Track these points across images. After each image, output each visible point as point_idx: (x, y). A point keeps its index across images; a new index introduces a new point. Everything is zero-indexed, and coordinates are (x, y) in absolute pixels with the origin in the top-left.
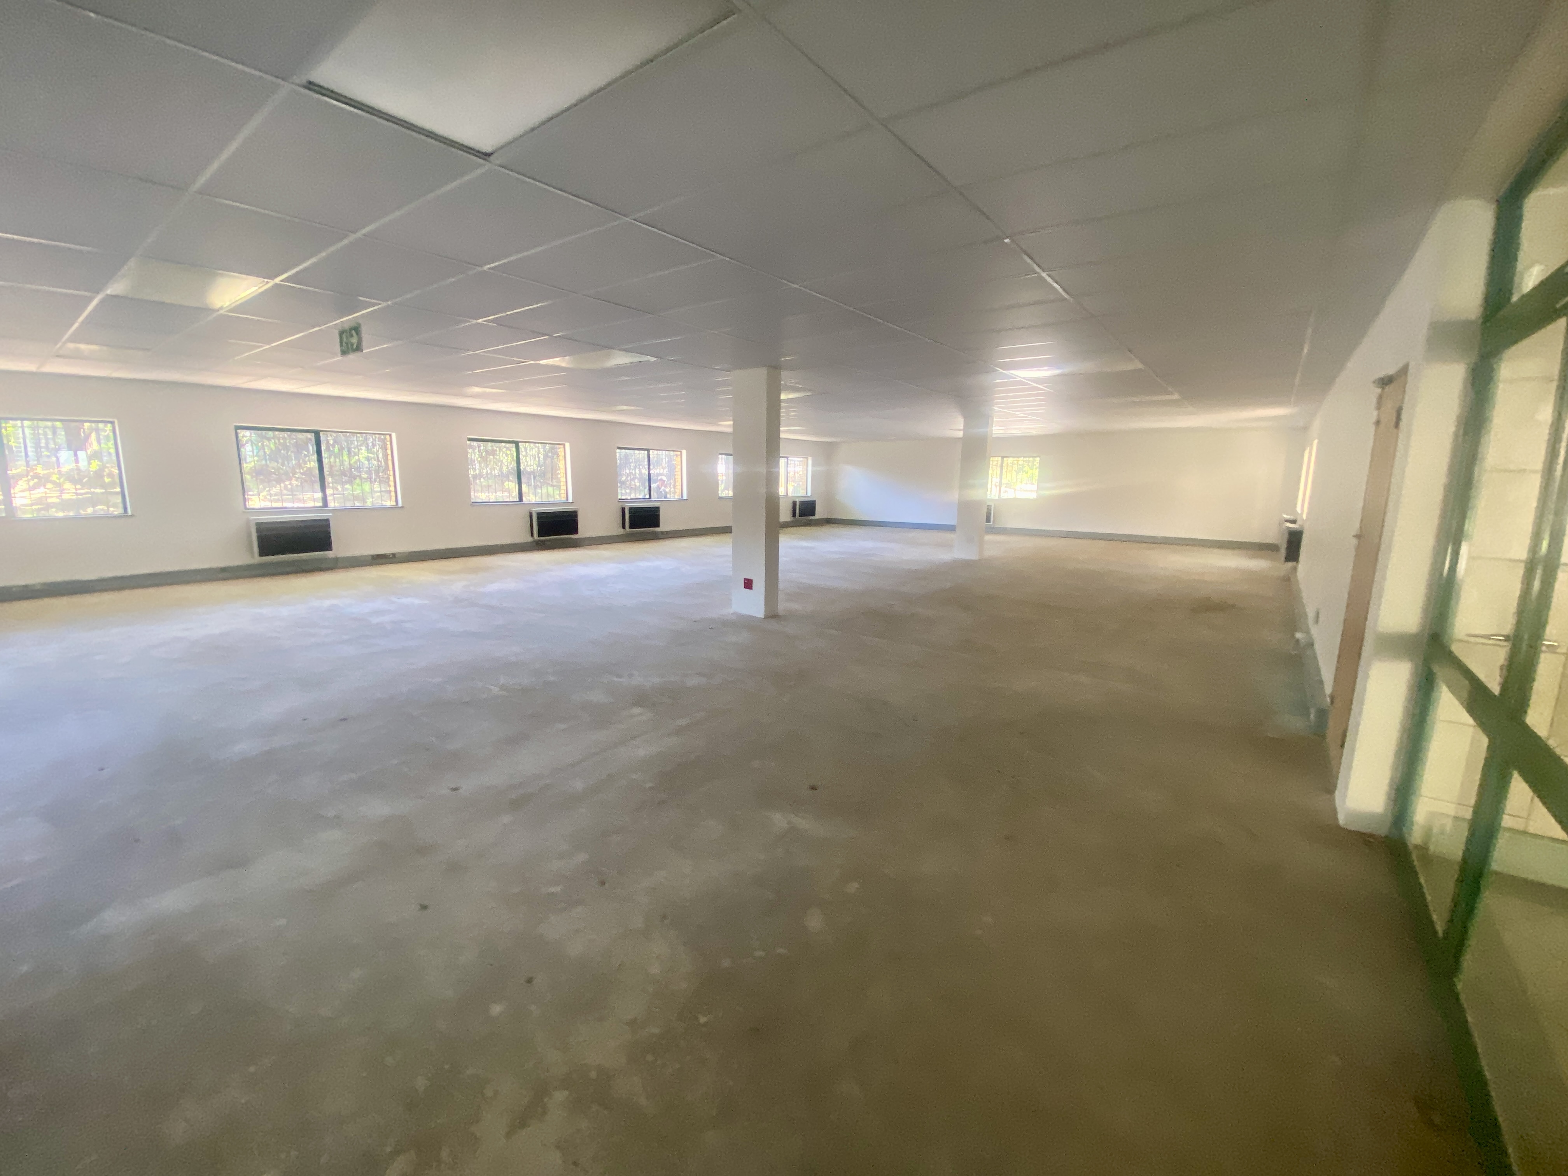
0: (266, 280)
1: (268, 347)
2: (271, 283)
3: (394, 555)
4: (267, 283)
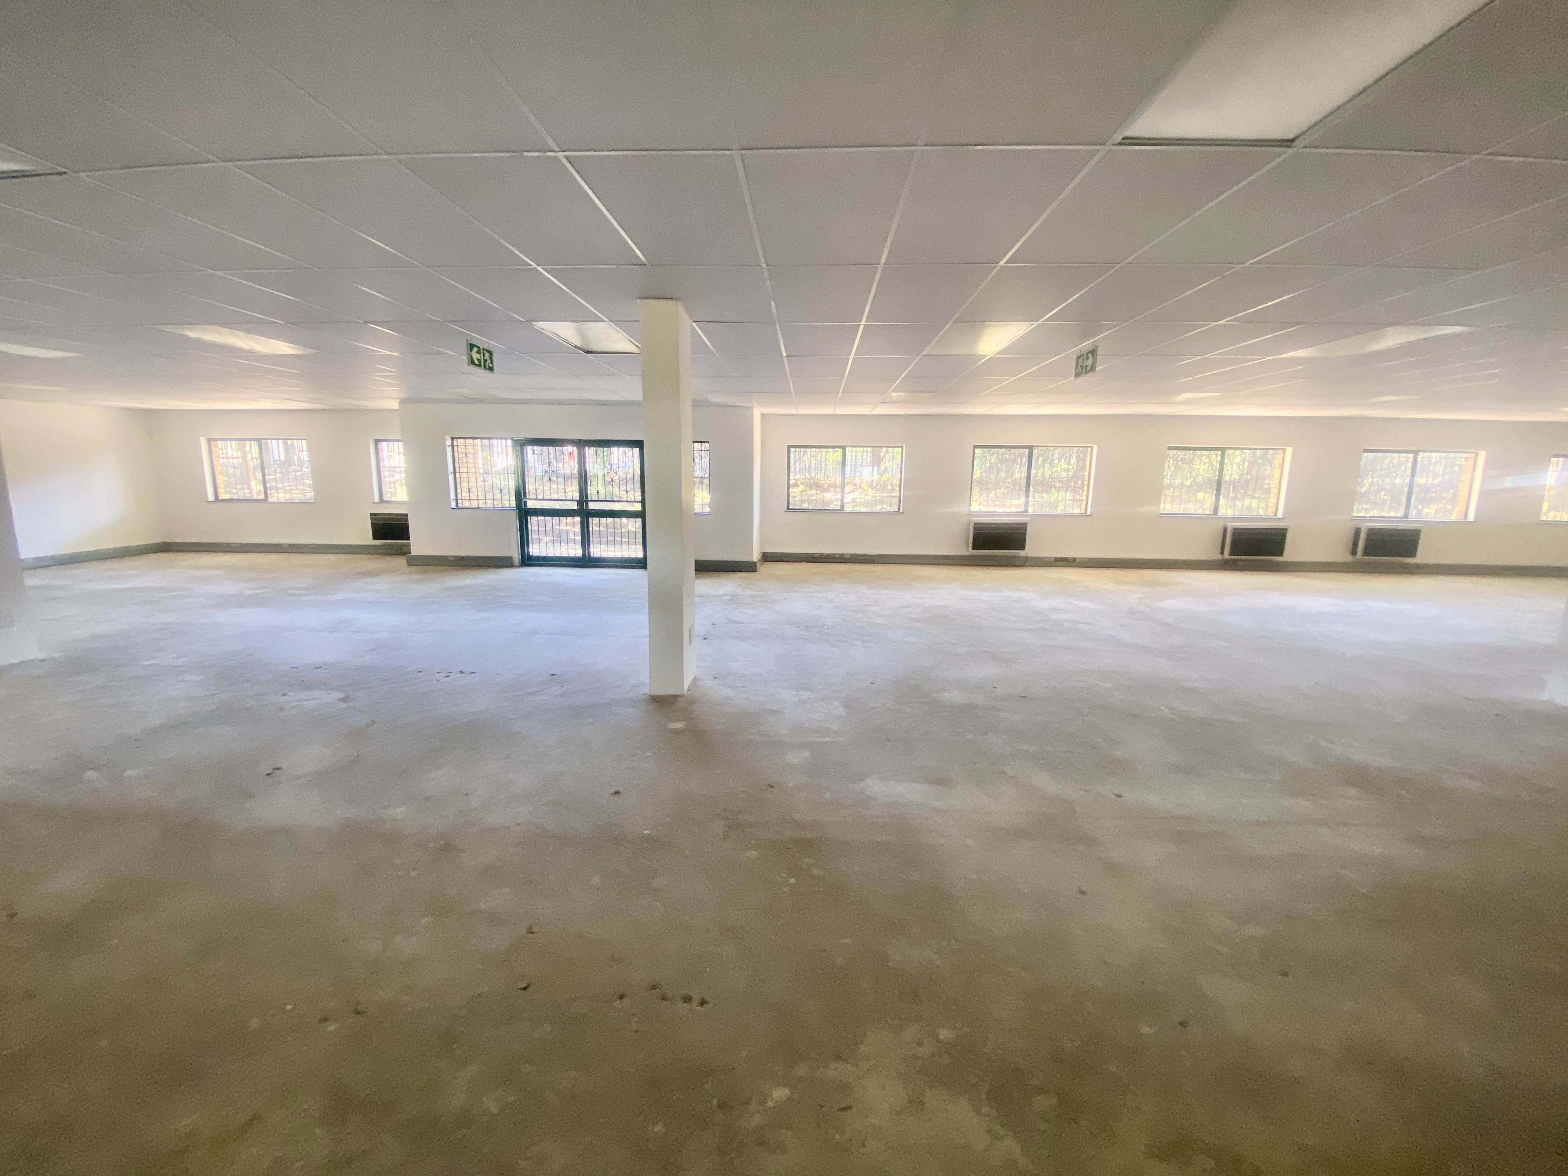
0: (1032, 323)
1: (1015, 378)
2: (1035, 324)
3: (1074, 559)
4: (1033, 324)
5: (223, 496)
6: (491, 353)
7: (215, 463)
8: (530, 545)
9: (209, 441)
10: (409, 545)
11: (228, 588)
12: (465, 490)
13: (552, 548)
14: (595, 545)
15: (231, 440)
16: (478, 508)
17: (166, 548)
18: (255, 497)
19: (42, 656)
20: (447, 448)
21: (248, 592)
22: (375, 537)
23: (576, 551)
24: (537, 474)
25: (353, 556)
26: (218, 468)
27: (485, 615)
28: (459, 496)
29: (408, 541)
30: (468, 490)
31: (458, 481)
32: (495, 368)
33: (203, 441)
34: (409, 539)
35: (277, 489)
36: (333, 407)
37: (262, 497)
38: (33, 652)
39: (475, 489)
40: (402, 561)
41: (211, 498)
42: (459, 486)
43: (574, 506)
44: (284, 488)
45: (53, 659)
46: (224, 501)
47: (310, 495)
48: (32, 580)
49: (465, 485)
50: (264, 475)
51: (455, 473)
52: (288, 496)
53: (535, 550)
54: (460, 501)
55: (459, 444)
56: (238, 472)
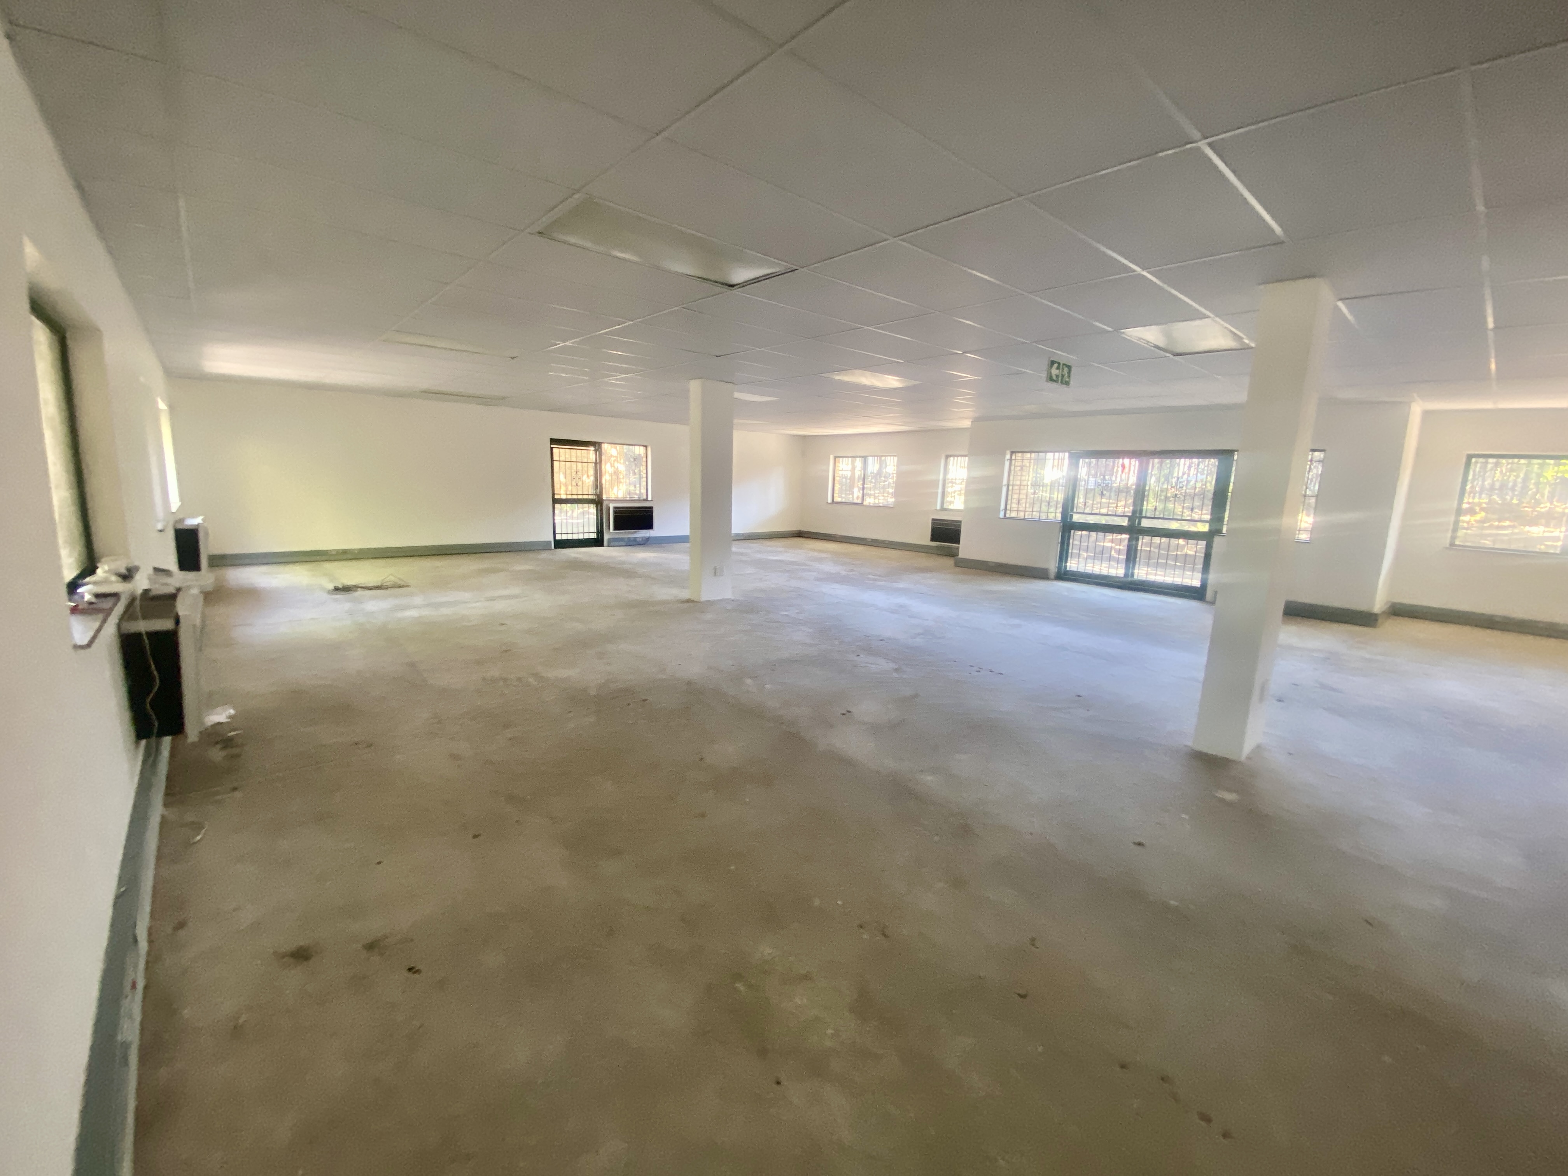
5: (837, 499)
6: (1069, 367)
7: (836, 475)
8: (1069, 559)
9: (835, 458)
10: (958, 548)
11: (829, 567)
12: (1015, 501)
13: (1091, 565)
14: (1141, 566)
15: (847, 457)
16: (1024, 519)
17: (800, 534)
18: (855, 501)
19: (733, 598)
20: (1006, 461)
21: (843, 573)
22: (932, 540)
23: (1118, 571)
24: (1089, 487)
25: (913, 553)
26: (837, 478)
27: (1016, 621)
28: (1009, 507)
29: (957, 545)
30: (1017, 502)
31: (1010, 493)
32: (1072, 382)
33: (832, 457)
34: (958, 542)
35: (869, 495)
36: (922, 429)
37: (859, 501)
38: (729, 595)
39: (1024, 501)
40: (950, 562)
41: (830, 501)
42: (1010, 497)
43: (1125, 522)
44: (874, 495)
45: (738, 600)
46: (838, 503)
47: (891, 500)
48: (735, 548)
49: (1016, 496)
50: (864, 484)
51: (1008, 486)
52: (877, 501)
53: (1072, 565)
54: (1008, 512)
55: (1017, 458)
56: (848, 481)
